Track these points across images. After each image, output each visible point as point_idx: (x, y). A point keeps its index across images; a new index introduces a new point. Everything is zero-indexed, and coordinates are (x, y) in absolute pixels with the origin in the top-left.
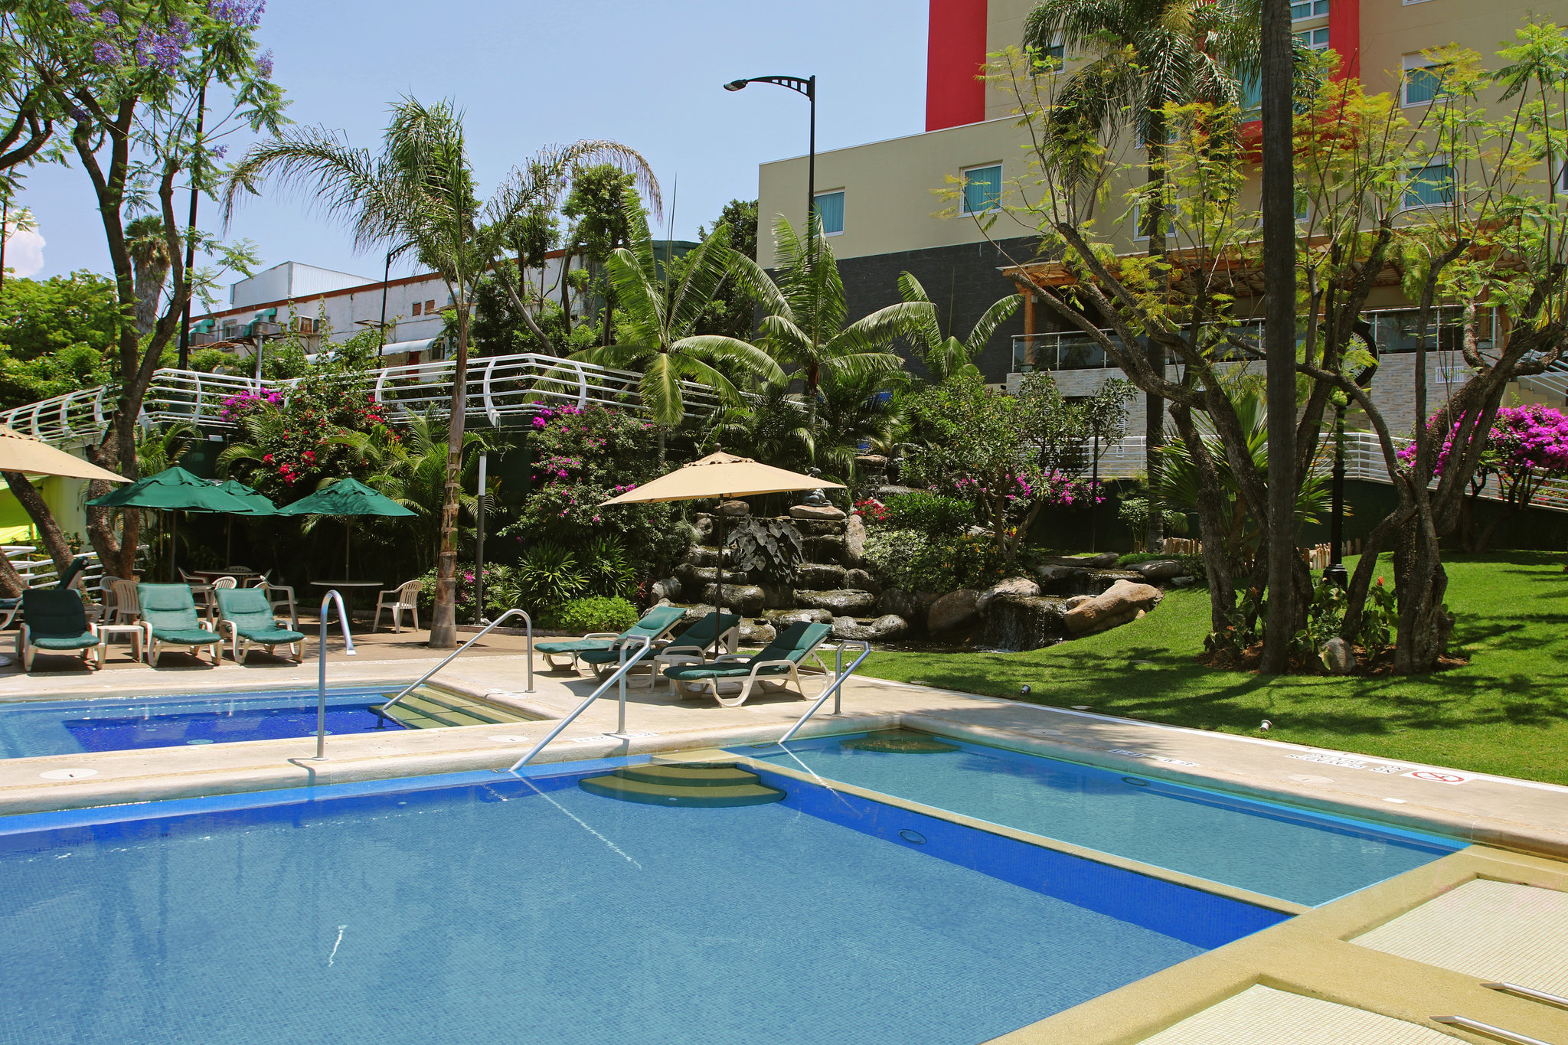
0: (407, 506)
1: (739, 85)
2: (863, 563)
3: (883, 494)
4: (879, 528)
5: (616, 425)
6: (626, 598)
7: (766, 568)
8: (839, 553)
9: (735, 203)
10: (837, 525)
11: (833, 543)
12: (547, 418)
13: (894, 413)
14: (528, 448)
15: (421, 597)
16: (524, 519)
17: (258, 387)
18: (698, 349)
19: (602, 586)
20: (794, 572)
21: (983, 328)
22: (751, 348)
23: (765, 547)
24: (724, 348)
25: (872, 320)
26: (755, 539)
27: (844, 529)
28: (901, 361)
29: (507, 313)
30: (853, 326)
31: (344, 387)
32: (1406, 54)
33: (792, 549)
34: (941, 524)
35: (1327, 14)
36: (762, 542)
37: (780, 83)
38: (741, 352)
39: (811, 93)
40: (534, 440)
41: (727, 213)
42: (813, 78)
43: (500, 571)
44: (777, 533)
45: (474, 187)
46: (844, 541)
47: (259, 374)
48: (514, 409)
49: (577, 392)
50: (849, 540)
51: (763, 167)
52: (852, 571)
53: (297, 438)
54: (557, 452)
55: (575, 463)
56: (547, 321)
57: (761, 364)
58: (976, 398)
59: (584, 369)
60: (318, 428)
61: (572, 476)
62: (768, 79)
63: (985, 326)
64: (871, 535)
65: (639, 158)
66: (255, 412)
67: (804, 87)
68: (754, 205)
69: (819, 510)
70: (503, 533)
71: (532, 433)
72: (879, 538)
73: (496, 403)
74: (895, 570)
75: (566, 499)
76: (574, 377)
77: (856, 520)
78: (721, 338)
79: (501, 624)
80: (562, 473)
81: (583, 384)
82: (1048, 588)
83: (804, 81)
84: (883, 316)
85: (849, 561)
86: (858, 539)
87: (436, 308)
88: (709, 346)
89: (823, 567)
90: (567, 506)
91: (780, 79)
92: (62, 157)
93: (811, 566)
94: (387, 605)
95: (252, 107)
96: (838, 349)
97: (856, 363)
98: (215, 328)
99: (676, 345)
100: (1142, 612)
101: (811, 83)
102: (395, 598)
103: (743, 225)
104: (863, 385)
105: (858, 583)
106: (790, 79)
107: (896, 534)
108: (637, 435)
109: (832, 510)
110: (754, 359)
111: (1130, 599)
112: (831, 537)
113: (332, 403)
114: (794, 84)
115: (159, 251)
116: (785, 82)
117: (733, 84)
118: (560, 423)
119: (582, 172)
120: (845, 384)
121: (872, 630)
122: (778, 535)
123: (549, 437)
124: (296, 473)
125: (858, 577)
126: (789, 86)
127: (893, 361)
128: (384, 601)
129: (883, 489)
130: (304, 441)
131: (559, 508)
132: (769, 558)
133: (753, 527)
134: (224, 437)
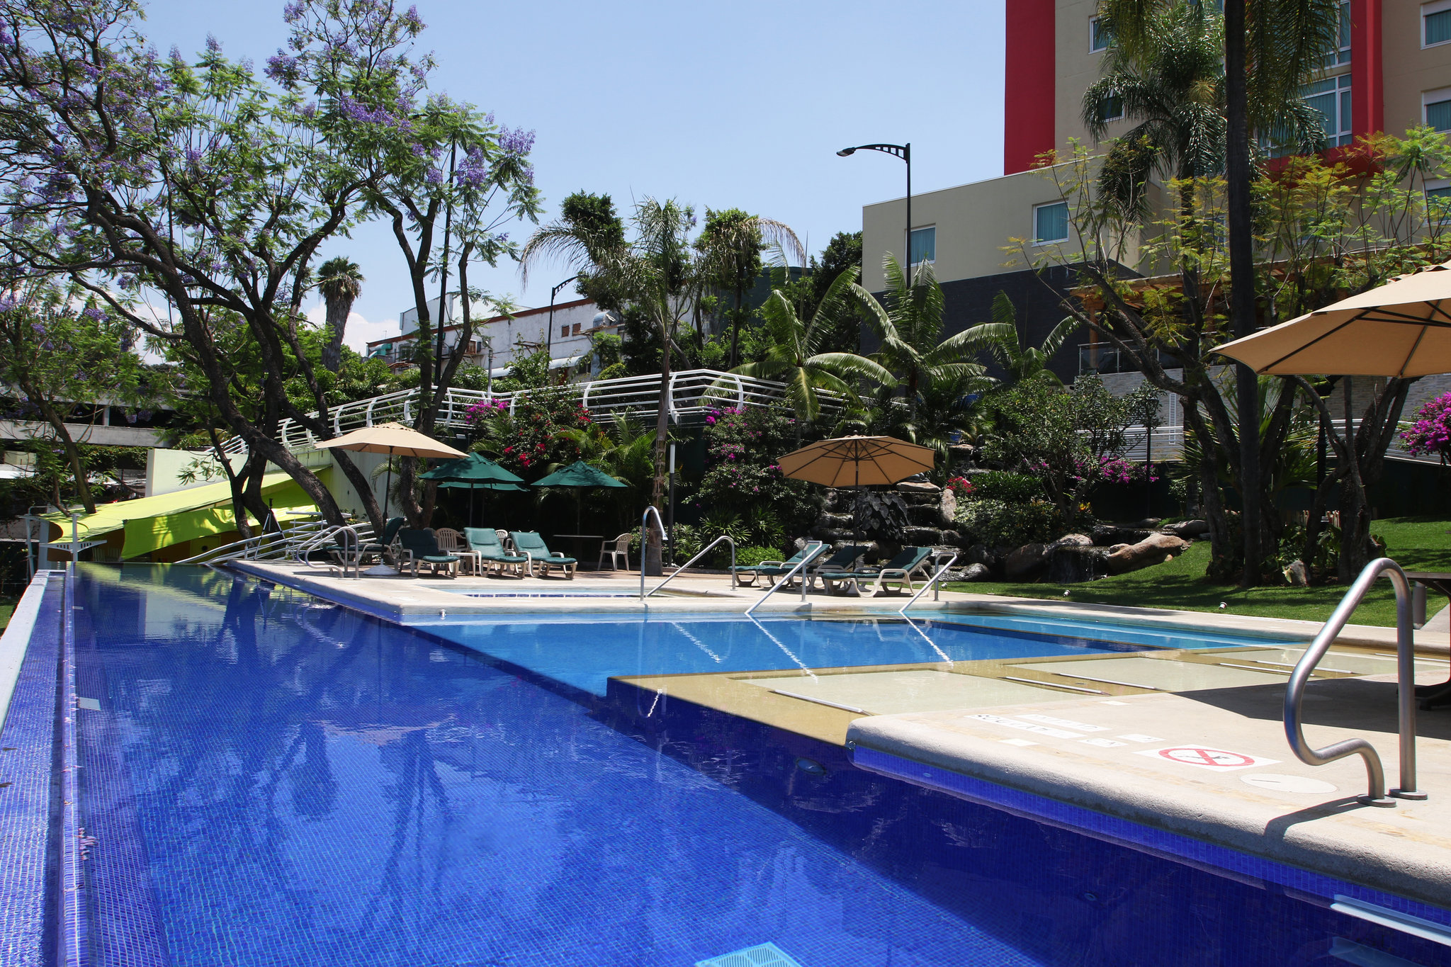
0: (622, 481)
1: (849, 151)
2: (954, 525)
3: (970, 474)
4: (967, 499)
5: (767, 421)
6: (777, 548)
7: (880, 528)
8: (936, 518)
9: (840, 235)
10: (934, 496)
11: (932, 511)
12: (716, 417)
13: (980, 411)
14: (704, 438)
15: (630, 548)
16: (702, 490)
17: (490, 399)
18: (827, 363)
19: (760, 539)
20: (901, 532)
21: (1054, 341)
22: (866, 360)
23: (879, 512)
24: (847, 362)
25: (960, 338)
26: (871, 506)
27: (939, 500)
28: (984, 369)
29: (650, 334)
30: (946, 343)
31: (561, 397)
32: (1425, 91)
33: (900, 513)
34: (1015, 495)
35: (1349, 63)
36: (876, 508)
37: (882, 150)
38: (860, 364)
39: (907, 157)
40: (708, 433)
41: (834, 243)
42: (908, 145)
43: (685, 529)
44: (888, 501)
45: (625, 231)
46: (939, 508)
47: (490, 388)
48: (689, 410)
49: (736, 396)
50: (943, 508)
51: (866, 209)
52: (946, 531)
53: (528, 435)
54: (727, 441)
55: (740, 448)
56: (683, 339)
57: (876, 372)
58: (1040, 396)
59: (741, 380)
60: (545, 427)
61: (738, 459)
62: (872, 147)
63: (1054, 339)
64: (961, 505)
65: (789, 230)
66: (489, 417)
67: (901, 152)
68: (858, 236)
69: (919, 485)
70: (687, 501)
71: (706, 428)
72: (967, 507)
73: (676, 406)
74: (979, 529)
75: (733, 473)
76: (734, 386)
77: (948, 493)
78: (844, 355)
79: (690, 566)
80: (731, 456)
81: (740, 391)
82: (1099, 541)
83: (901, 148)
84: (970, 335)
85: (944, 524)
86: (950, 506)
87: (582, 330)
88: (835, 361)
89: (923, 529)
90: (735, 480)
91: (882, 146)
92: (346, 231)
93: (914, 528)
94: (608, 552)
95: (519, 203)
96: (934, 361)
97: (948, 372)
98: (393, 351)
99: (809, 361)
100: (1169, 556)
101: (907, 150)
102: (613, 547)
103: (848, 254)
104: (953, 389)
105: (951, 542)
106: (890, 147)
107: (980, 503)
108: (784, 428)
109: (929, 486)
110: (870, 369)
111: (1159, 546)
112: (929, 505)
113: (552, 407)
114: (893, 150)
115: (346, 287)
116: (886, 149)
117: (844, 151)
118: (726, 420)
119: (714, 216)
120: (939, 388)
121: (962, 575)
122: (889, 503)
123: (719, 431)
124: (531, 460)
125: (950, 536)
126: (889, 152)
127: (977, 370)
128: (606, 549)
129: (971, 471)
130: (535, 436)
131: (729, 481)
132: (882, 520)
133: (869, 498)
134: (467, 436)
